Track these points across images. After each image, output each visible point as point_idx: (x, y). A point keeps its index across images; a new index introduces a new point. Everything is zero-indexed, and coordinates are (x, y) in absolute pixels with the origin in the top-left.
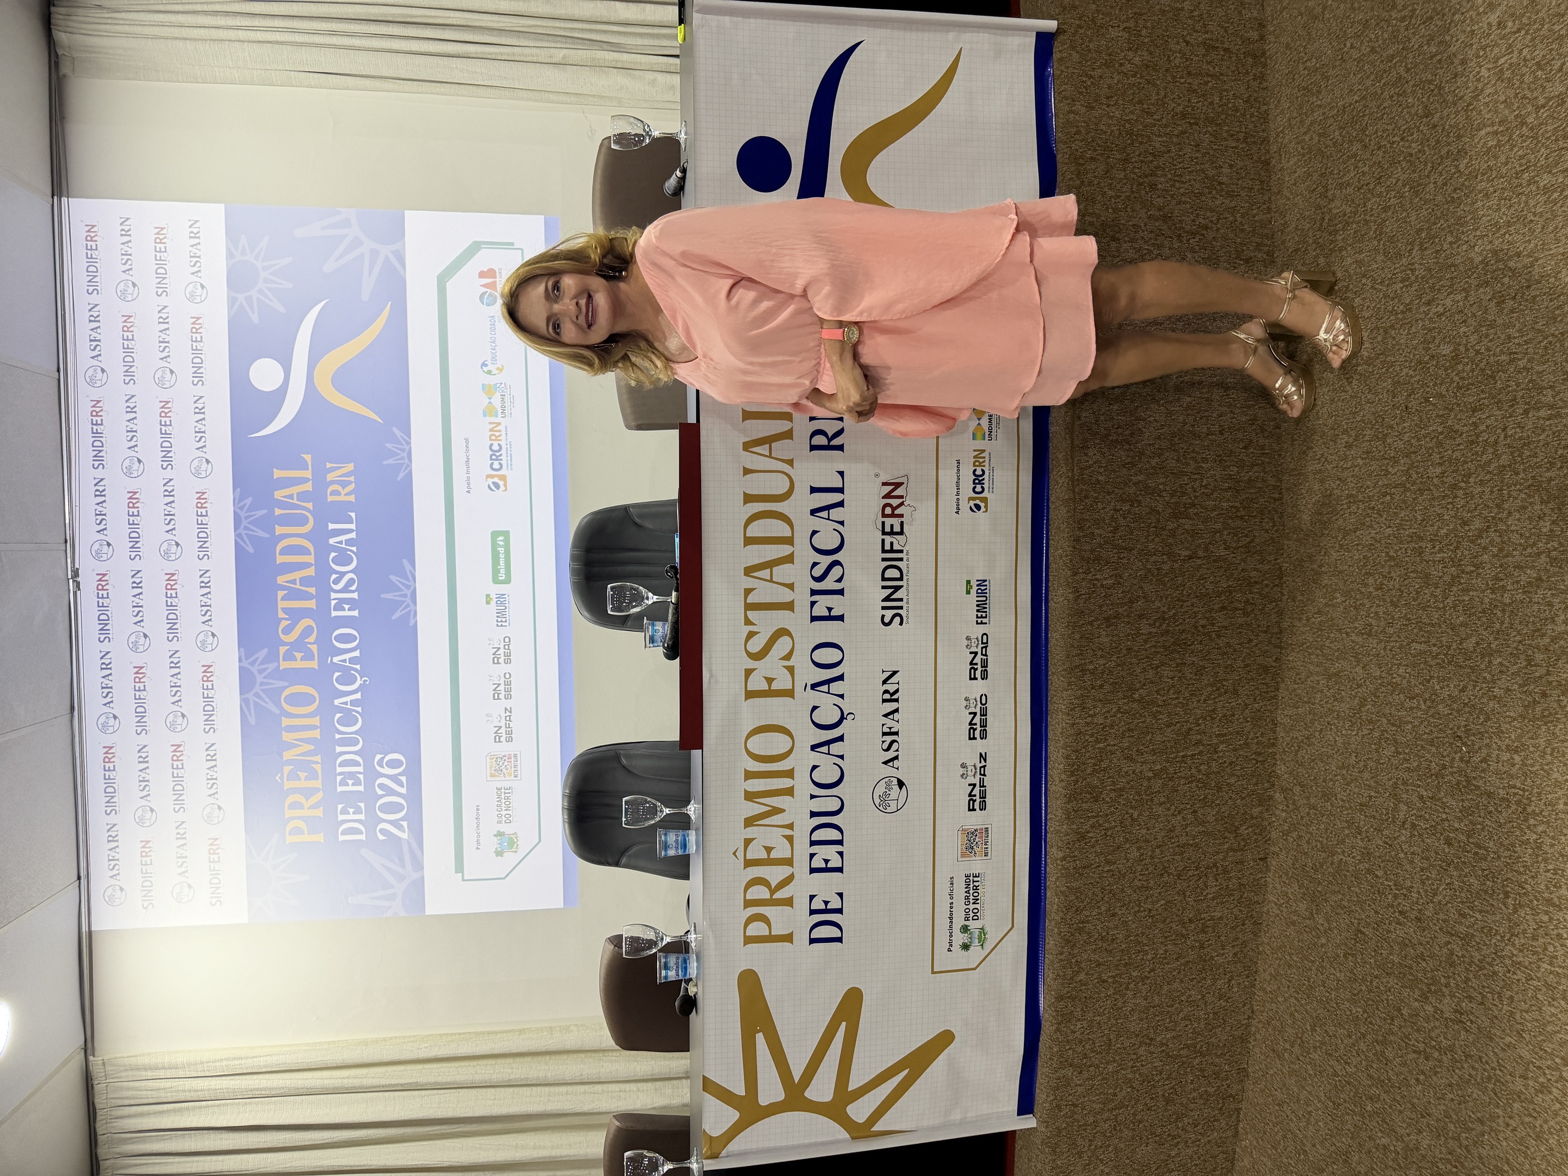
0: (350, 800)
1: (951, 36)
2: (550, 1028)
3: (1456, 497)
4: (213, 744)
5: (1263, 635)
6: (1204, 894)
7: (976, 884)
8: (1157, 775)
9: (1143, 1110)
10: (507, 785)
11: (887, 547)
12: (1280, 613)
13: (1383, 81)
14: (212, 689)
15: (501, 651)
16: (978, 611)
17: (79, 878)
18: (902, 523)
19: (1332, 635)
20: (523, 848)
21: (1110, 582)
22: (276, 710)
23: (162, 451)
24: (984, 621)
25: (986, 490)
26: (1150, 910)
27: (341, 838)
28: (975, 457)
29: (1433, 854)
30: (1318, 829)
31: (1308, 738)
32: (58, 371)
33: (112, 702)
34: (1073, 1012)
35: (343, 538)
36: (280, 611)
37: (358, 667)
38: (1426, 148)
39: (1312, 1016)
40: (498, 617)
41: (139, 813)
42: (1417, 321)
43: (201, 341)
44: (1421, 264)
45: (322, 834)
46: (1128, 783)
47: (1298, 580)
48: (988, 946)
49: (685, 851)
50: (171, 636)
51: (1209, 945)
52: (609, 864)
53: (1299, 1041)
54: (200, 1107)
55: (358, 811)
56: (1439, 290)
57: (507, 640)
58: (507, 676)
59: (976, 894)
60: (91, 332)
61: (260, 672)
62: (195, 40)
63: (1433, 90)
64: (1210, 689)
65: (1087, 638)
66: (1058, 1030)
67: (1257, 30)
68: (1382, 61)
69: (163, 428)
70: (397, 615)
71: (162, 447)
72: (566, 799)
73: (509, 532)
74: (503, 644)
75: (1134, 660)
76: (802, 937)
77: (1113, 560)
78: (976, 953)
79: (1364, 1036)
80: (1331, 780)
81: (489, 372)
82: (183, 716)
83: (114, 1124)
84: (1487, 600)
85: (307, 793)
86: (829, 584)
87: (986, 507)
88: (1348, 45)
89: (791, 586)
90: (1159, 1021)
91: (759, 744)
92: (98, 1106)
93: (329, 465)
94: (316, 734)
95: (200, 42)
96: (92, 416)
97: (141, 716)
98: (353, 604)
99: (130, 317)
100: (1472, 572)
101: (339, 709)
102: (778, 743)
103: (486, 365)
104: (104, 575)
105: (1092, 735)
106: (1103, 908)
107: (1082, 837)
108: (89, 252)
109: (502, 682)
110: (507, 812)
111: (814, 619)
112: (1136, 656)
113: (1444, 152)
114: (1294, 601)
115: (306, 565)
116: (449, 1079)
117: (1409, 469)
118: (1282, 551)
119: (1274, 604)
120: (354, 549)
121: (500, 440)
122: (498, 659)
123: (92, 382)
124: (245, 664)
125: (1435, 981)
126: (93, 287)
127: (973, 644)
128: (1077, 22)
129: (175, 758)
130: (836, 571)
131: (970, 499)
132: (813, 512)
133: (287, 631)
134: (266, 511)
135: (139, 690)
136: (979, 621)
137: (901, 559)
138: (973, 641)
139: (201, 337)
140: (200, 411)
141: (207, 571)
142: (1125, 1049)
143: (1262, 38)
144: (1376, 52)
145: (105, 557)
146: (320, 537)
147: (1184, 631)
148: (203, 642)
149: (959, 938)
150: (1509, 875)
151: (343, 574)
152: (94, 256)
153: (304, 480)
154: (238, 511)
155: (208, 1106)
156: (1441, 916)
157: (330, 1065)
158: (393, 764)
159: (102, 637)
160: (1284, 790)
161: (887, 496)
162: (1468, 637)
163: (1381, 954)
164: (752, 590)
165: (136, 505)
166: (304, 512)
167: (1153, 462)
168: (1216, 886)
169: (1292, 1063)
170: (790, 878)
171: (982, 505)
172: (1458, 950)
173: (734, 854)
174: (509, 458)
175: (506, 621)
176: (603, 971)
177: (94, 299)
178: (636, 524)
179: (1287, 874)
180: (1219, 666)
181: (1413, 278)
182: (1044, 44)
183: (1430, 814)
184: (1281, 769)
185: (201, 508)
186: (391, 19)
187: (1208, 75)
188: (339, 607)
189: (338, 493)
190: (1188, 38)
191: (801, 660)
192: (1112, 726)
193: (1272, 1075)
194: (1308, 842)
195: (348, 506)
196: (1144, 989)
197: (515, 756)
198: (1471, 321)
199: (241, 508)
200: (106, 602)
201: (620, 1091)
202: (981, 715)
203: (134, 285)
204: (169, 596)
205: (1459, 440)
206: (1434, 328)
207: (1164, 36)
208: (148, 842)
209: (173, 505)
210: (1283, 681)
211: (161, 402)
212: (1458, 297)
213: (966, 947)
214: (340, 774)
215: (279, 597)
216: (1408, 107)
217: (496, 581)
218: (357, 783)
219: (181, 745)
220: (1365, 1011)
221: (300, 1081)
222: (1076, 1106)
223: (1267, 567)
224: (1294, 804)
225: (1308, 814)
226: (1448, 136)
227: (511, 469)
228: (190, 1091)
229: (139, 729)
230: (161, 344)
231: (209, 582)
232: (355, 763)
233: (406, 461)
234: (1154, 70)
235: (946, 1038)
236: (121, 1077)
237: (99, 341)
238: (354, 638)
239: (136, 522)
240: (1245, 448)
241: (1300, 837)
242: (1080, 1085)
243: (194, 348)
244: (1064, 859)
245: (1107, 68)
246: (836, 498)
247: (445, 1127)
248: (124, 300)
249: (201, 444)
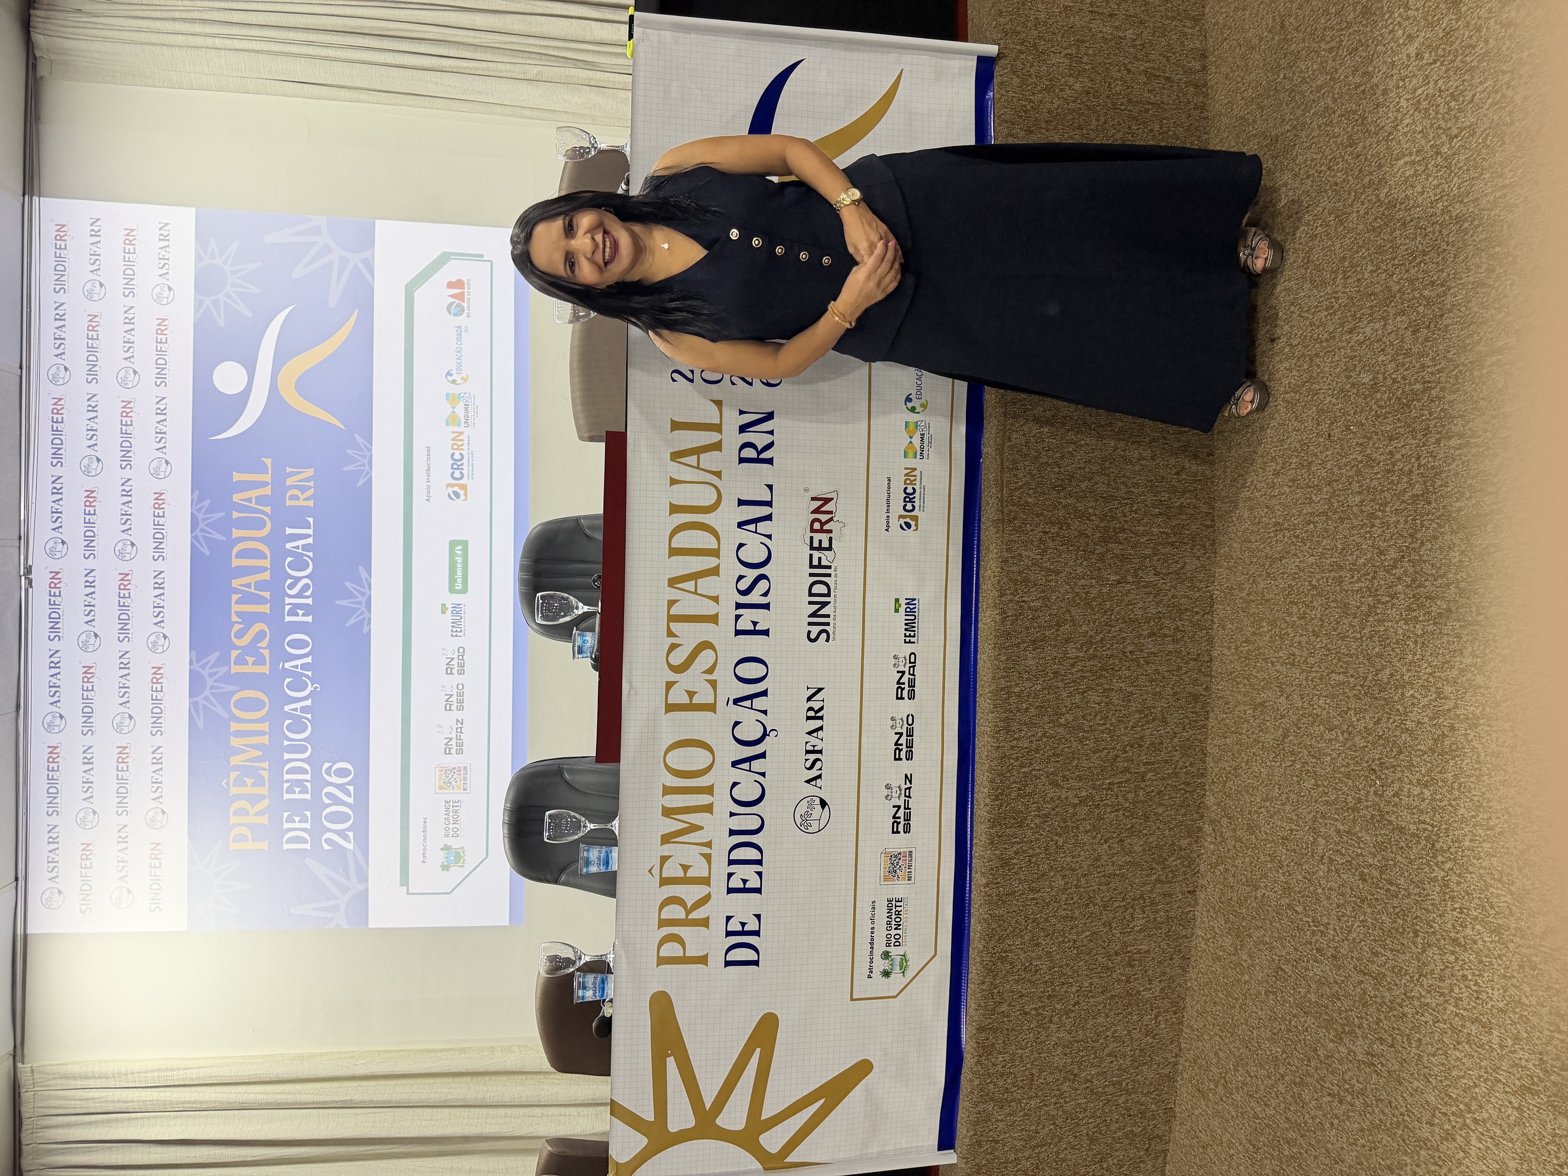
0: (296, 808)
1: (893, 57)
2: (491, 1047)
3: (1373, 526)
4: (160, 747)
5: (1192, 663)
6: (1131, 926)
7: (898, 909)
8: (1083, 801)
9: (1066, 1149)
10: (456, 798)
11: (815, 562)
12: (1211, 641)
13: (1312, 111)
14: (162, 691)
15: (455, 662)
16: (906, 630)
17: (17, 879)
18: (831, 539)
19: (1259, 665)
20: (469, 865)
21: (1037, 604)
22: (226, 716)
23: (122, 451)
24: (912, 639)
25: (917, 508)
26: (1075, 941)
27: (286, 847)
28: (906, 475)
29: (1348, 890)
30: (1243, 863)
31: (1235, 769)
32: (21, 368)
33: (59, 701)
34: (994, 1044)
35: (300, 543)
36: (233, 613)
37: (309, 673)
38: (1350, 178)
39: (1234, 1055)
40: (453, 627)
41: (81, 815)
42: (1340, 349)
43: (166, 343)
44: (1344, 293)
45: (267, 842)
46: (1053, 809)
47: (1228, 608)
48: (910, 974)
49: (607, 868)
50: (122, 637)
51: (1136, 979)
52: (548, 881)
53: (1223, 1081)
54: (130, 1119)
55: (303, 820)
56: (1360, 318)
57: (461, 650)
58: (460, 687)
59: (898, 920)
60: (56, 331)
61: (211, 675)
62: (172, 46)
63: (1357, 120)
64: (1137, 716)
65: (1013, 660)
66: (978, 1062)
67: (1199, 61)
68: (1311, 92)
69: (124, 428)
70: (352, 621)
71: (122, 447)
72: (507, 813)
73: (467, 541)
74: (457, 654)
75: (1060, 684)
76: (717, 959)
77: (1040, 582)
78: (897, 980)
79: (1283, 1076)
80: (1256, 812)
81: (454, 382)
82: (131, 717)
83: (40, 1134)
84: (1400, 631)
85: (255, 799)
86: (754, 598)
87: (916, 525)
88: (1282, 76)
89: (716, 599)
90: (1083, 1056)
91: (679, 759)
92: (24, 1115)
93: (288, 470)
94: (265, 740)
95: (177, 48)
96: (53, 413)
97: (88, 717)
98: (307, 610)
99: (96, 316)
100: (1388, 602)
101: (289, 716)
102: (698, 759)
103: (451, 375)
104: (57, 573)
105: (1017, 759)
106: (1026, 938)
107: (1005, 863)
108: (58, 251)
109: (454, 693)
110: (455, 826)
111: (738, 633)
112: (1062, 680)
113: (1366, 180)
114: (1224, 629)
115: (262, 569)
116: (386, 1097)
117: (1331, 497)
118: (1213, 579)
119: (1205, 632)
120: (311, 554)
121: (462, 449)
122: (451, 669)
123: (54, 380)
124: (196, 667)
125: (1349, 1023)
126: (61, 287)
127: (900, 663)
128: (1019, 47)
129: (120, 760)
130: (762, 586)
131: (900, 517)
132: (740, 525)
133: (240, 635)
134: (223, 514)
135: (87, 690)
136: (907, 641)
137: (829, 575)
138: (901, 660)
139: (166, 339)
140: (162, 412)
141: (161, 572)
142: (1048, 1084)
143: (1204, 68)
144: (1307, 82)
145: (58, 555)
146: (276, 541)
147: (1111, 656)
148: (155, 644)
149: (880, 965)
150: (1419, 913)
151: (298, 579)
152: (62, 256)
153: (264, 484)
154: (195, 512)
155: (137, 1118)
156: (1355, 954)
157: (263, 1079)
158: (342, 773)
159: (52, 635)
160: (1212, 822)
161: (817, 511)
162: (1384, 667)
163: (1300, 992)
164: (676, 601)
165: (92, 504)
166: (262, 516)
167: (1083, 486)
168: (1143, 918)
169: (1216, 1103)
170: (707, 898)
171: (913, 523)
172: (1370, 989)
173: (650, 871)
174: (470, 468)
175: (461, 631)
176: (539, 990)
177: (61, 297)
178: (587, 536)
179: (1214, 909)
180: (1147, 692)
181: (1337, 306)
182: (985, 69)
183: (1346, 849)
184: (1210, 800)
185: (159, 508)
186: (368, 32)
187: (1149, 103)
188: (293, 612)
189: (297, 498)
190: (1129, 66)
191: (724, 675)
192: (1037, 751)
193: (1197, 1116)
194: (1234, 876)
195: (306, 511)
196: (1068, 1022)
197: (465, 768)
198: (1389, 350)
199: (199, 510)
200: (58, 600)
201: (560, 1115)
202: (907, 736)
203: (101, 285)
204: (122, 596)
205: (1376, 469)
206: (1355, 356)
207: (1105, 63)
208: (89, 845)
209: (130, 505)
210: (1213, 711)
211: (122, 401)
212: (1378, 325)
213: (886, 974)
214: (287, 781)
215: (233, 602)
216: (1334, 137)
217: (452, 590)
218: (304, 791)
219: (127, 747)
220: (1284, 1052)
221: (231, 1096)
222: (997, 1142)
223: (1197, 595)
224: (1221, 836)
225: (1234, 847)
226: (1370, 165)
227: (472, 479)
228: (119, 1102)
229: (86, 730)
230: (125, 345)
231: (163, 583)
232: (303, 771)
233: (367, 468)
234: (1094, 96)
235: (863, 1068)
236: (49, 1086)
237: (64, 339)
238: (307, 644)
239: (92, 521)
240: (1177, 474)
241: (1227, 870)
242: (1001, 1121)
243: (159, 349)
244: (987, 885)
245: (1048, 93)
246: (764, 511)
247: (378, 1147)
248: (91, 299)
249: (161, 445)
